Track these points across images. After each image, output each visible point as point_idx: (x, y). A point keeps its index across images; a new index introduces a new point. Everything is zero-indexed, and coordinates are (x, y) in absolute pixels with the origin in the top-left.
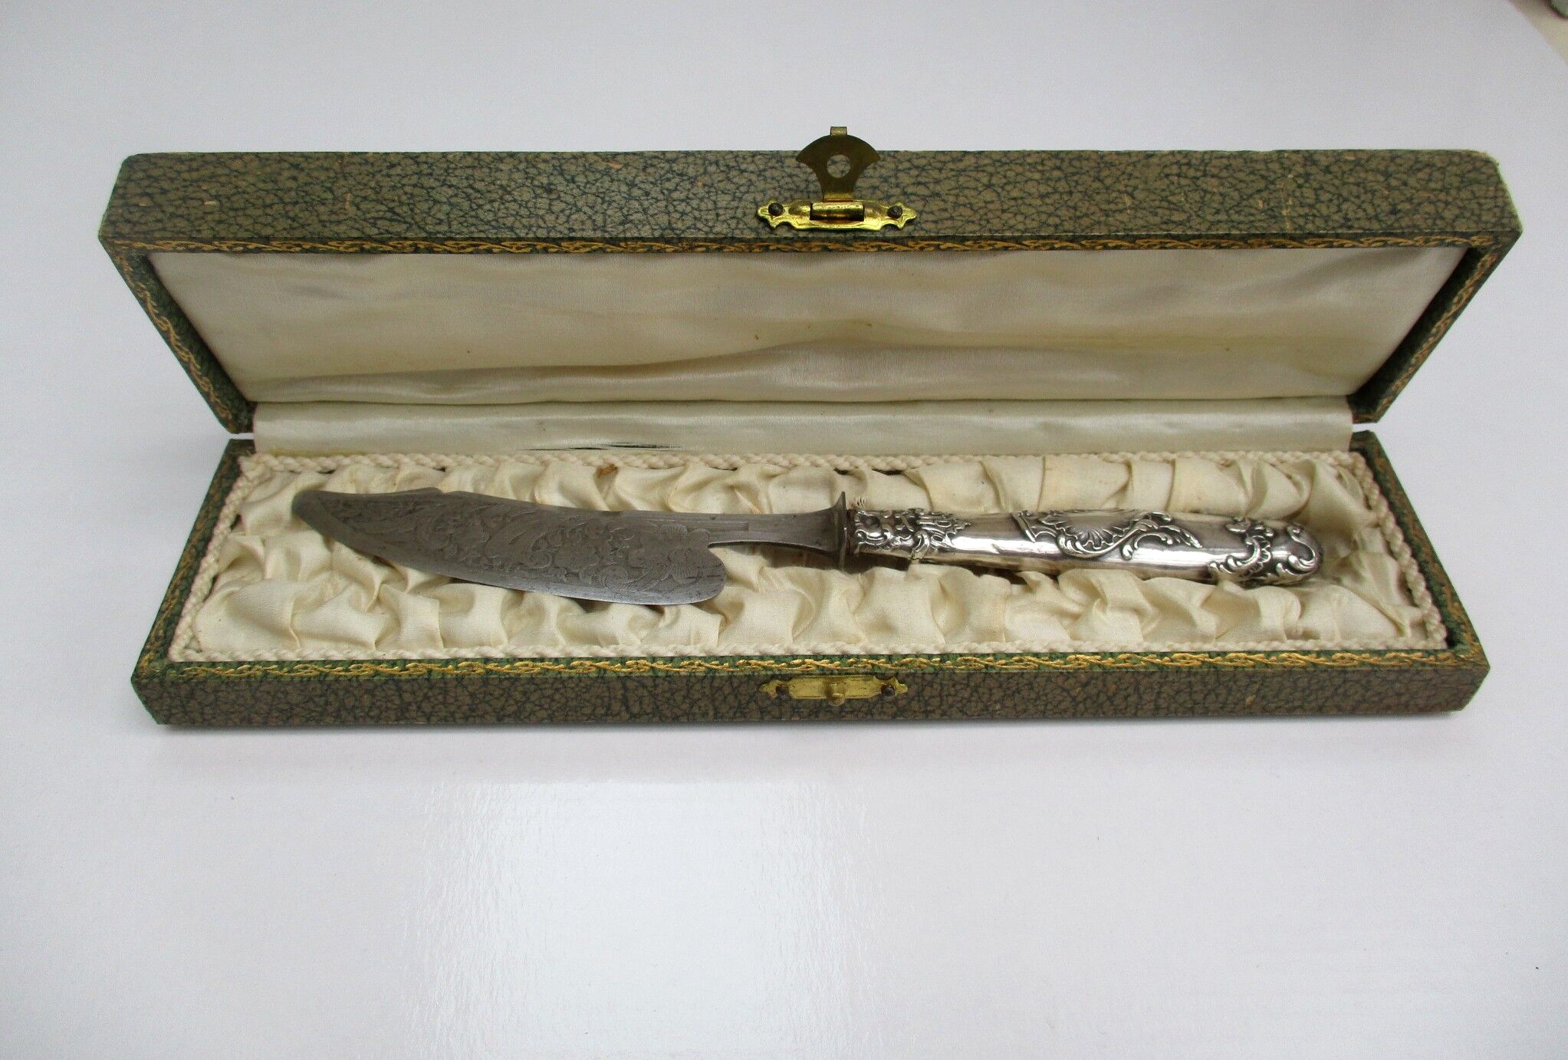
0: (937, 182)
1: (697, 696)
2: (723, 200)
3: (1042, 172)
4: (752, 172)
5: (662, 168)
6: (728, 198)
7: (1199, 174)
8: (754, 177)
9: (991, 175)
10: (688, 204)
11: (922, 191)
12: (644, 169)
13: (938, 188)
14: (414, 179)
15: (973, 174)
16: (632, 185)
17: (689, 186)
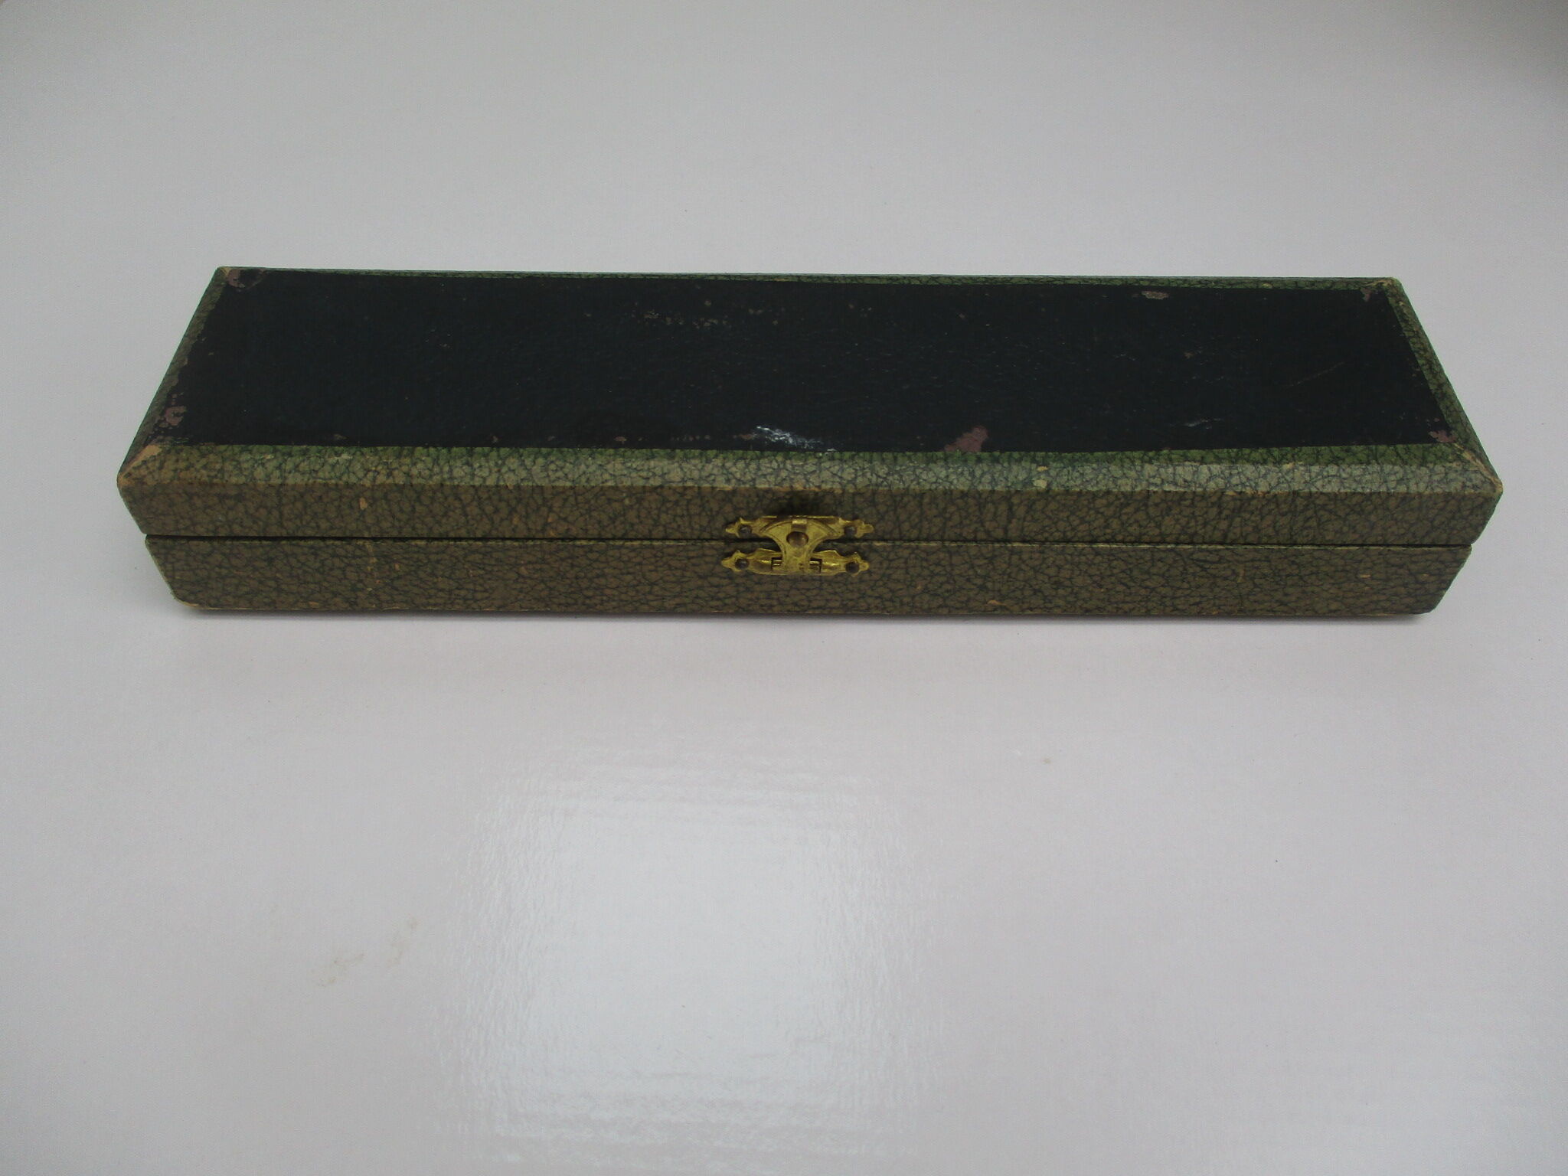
0: (700, 588)
1: (937, 521)
2: (899, 574)
3: (603, 595)
4: (870, 596)
5: (952, 600)
6: (895, 576)
7: (457, 592)
8: (869, 592)
9: (650, 593)
10: (932, 572)
11: (715, 580)
12: (969, 600)
13: (700, 583)
14: (1179, 593)
15: (668, 594)
16: (982, 588)
17: (930, 586)
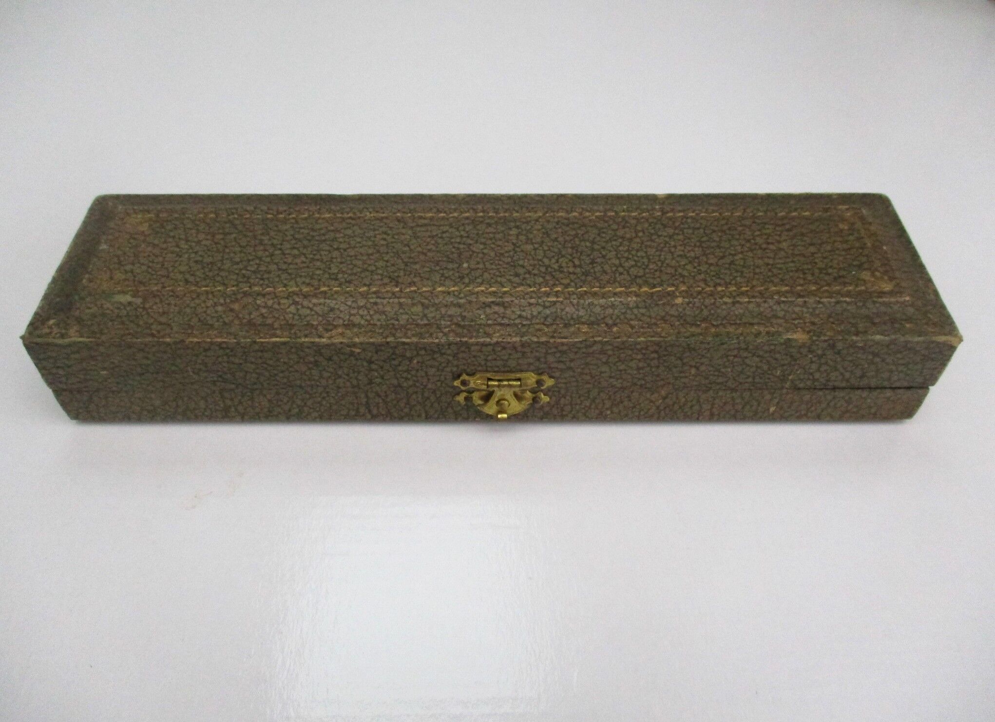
0: (572, 360)
1: (413, 403)
2: (432, 371)
4: (449, 355)
5: (388, 352)
6: (434, 370)
8: (451, 358)
9: (609, 356)
10: (409, 373)
11: (561, 366)
12: (376, 352)
13: (572, 365)
15: (598, 356)
16: (370, 362)
17: (408, 363)
